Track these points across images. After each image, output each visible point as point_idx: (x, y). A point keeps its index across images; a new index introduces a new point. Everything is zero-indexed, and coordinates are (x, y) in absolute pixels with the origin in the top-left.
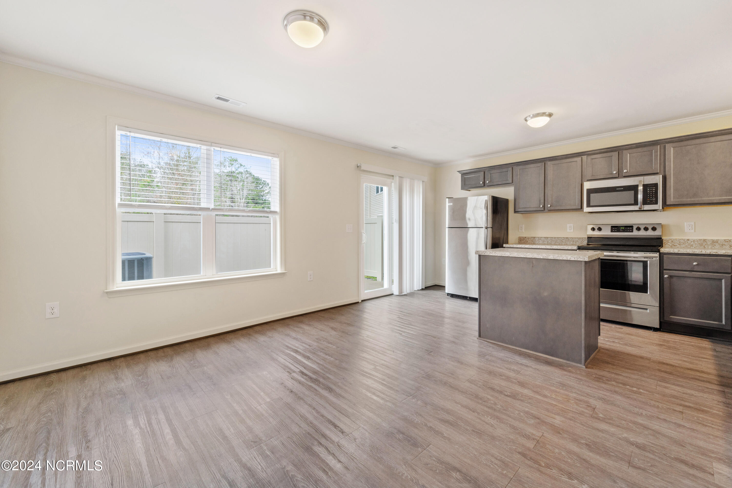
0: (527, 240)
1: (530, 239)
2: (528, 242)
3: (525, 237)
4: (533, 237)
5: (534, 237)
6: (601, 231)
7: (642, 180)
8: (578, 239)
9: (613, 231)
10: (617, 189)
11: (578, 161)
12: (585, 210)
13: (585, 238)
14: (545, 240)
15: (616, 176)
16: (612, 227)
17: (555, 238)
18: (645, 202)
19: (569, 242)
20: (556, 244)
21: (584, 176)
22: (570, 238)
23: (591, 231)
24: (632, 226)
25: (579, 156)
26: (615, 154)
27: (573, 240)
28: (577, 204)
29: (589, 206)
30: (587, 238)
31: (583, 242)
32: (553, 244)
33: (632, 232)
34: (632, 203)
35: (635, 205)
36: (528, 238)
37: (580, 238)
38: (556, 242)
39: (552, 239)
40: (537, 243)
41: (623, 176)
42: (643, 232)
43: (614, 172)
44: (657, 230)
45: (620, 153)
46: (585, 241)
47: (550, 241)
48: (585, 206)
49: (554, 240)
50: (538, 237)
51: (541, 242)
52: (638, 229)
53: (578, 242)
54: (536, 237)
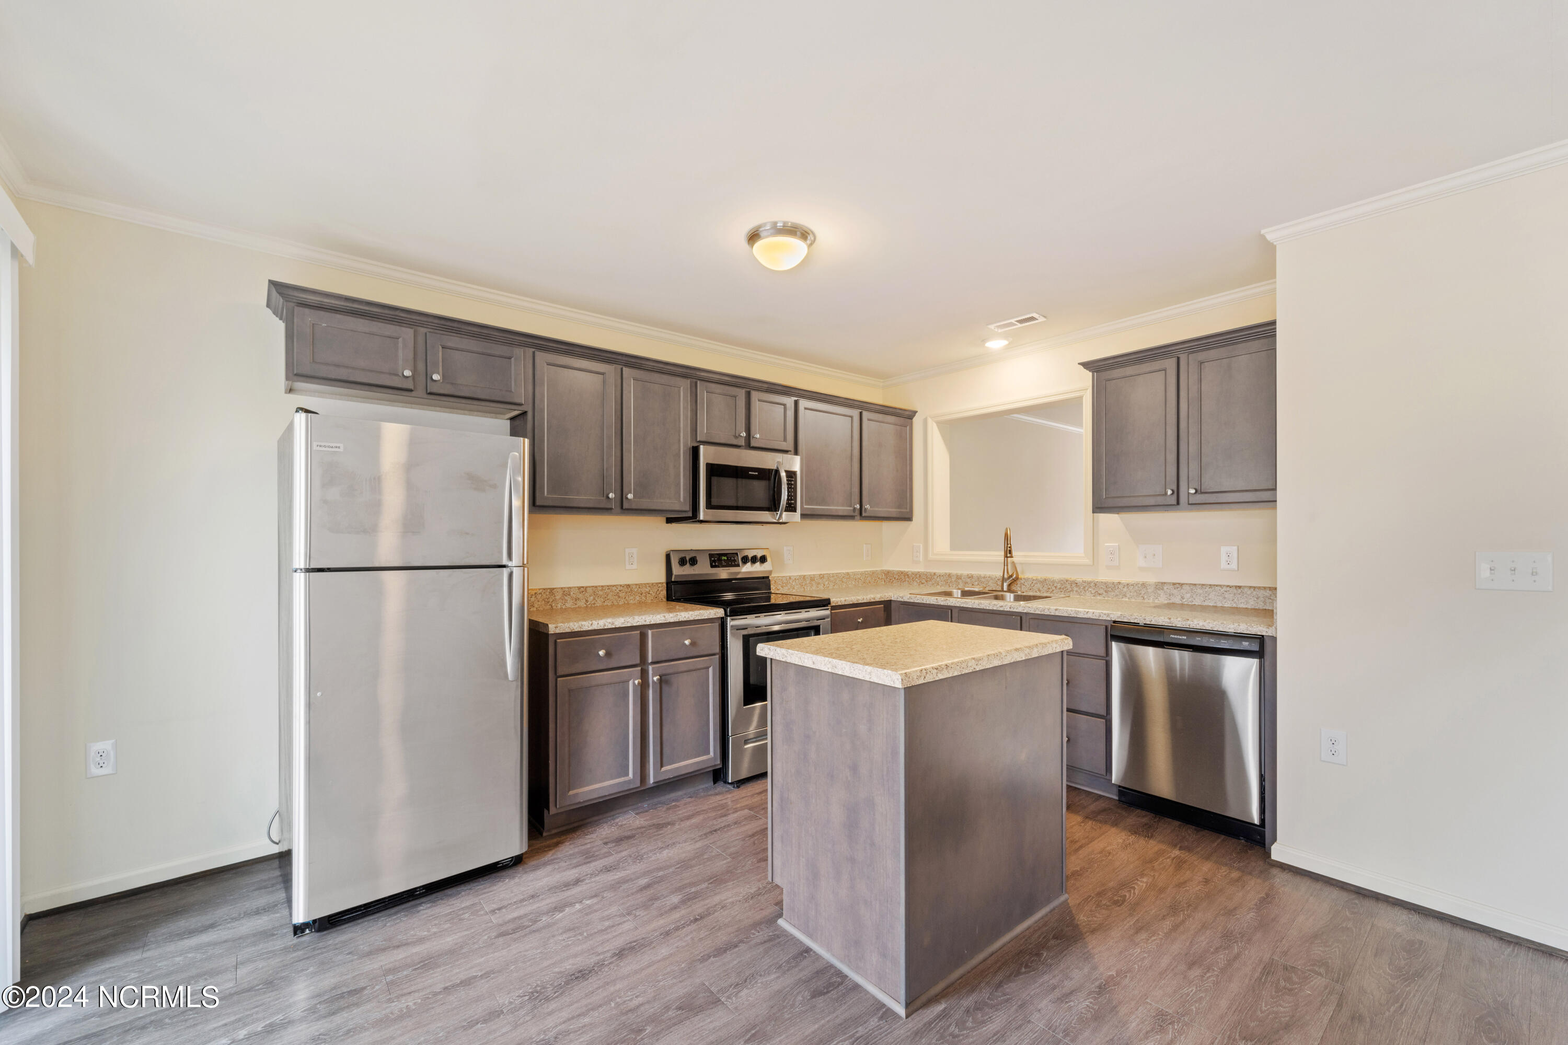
6: (695, 566)
7: (781, 460)
8: (649, 588)
9: (714, 564)
10: (750, 473)
11: (682, 388)
12: (704, 515)
13: (662, 583)
14: (580, 596)
15: (742, 442)
16: (711, 556)
17: (604, 588)
18: (786, 506)
19: (632, 598)
20: (606, 604)
21: (694, 430)
22: (634, 587)
23: (678, 565)
24: (737, 554)
25: (684, 376)
26: (741, 393)
27: (640, 589)
28: (682, 500)
29: (709, 506)
30: (665, 585)
31: (659, 595)
32: (598, 605)
33: (738, 566)
34: (766, 506)
35: (772, 511)
36: (536, 593)
37: (653, 584)
38: (606, 599)
39: (597, 593)
40: (559, 606)
41: (751, 446)
42: (752, 566)
43: (742, 435)
44: (767, 561)
45: (748, 395)
46: (662, 591)
47: (592, 598)
48: (704, 506)
49: (601, 593)
50: (562, 588)
51: (569, 604)
52: (745, 560)
53: (650, 595)
54: (555, 588)
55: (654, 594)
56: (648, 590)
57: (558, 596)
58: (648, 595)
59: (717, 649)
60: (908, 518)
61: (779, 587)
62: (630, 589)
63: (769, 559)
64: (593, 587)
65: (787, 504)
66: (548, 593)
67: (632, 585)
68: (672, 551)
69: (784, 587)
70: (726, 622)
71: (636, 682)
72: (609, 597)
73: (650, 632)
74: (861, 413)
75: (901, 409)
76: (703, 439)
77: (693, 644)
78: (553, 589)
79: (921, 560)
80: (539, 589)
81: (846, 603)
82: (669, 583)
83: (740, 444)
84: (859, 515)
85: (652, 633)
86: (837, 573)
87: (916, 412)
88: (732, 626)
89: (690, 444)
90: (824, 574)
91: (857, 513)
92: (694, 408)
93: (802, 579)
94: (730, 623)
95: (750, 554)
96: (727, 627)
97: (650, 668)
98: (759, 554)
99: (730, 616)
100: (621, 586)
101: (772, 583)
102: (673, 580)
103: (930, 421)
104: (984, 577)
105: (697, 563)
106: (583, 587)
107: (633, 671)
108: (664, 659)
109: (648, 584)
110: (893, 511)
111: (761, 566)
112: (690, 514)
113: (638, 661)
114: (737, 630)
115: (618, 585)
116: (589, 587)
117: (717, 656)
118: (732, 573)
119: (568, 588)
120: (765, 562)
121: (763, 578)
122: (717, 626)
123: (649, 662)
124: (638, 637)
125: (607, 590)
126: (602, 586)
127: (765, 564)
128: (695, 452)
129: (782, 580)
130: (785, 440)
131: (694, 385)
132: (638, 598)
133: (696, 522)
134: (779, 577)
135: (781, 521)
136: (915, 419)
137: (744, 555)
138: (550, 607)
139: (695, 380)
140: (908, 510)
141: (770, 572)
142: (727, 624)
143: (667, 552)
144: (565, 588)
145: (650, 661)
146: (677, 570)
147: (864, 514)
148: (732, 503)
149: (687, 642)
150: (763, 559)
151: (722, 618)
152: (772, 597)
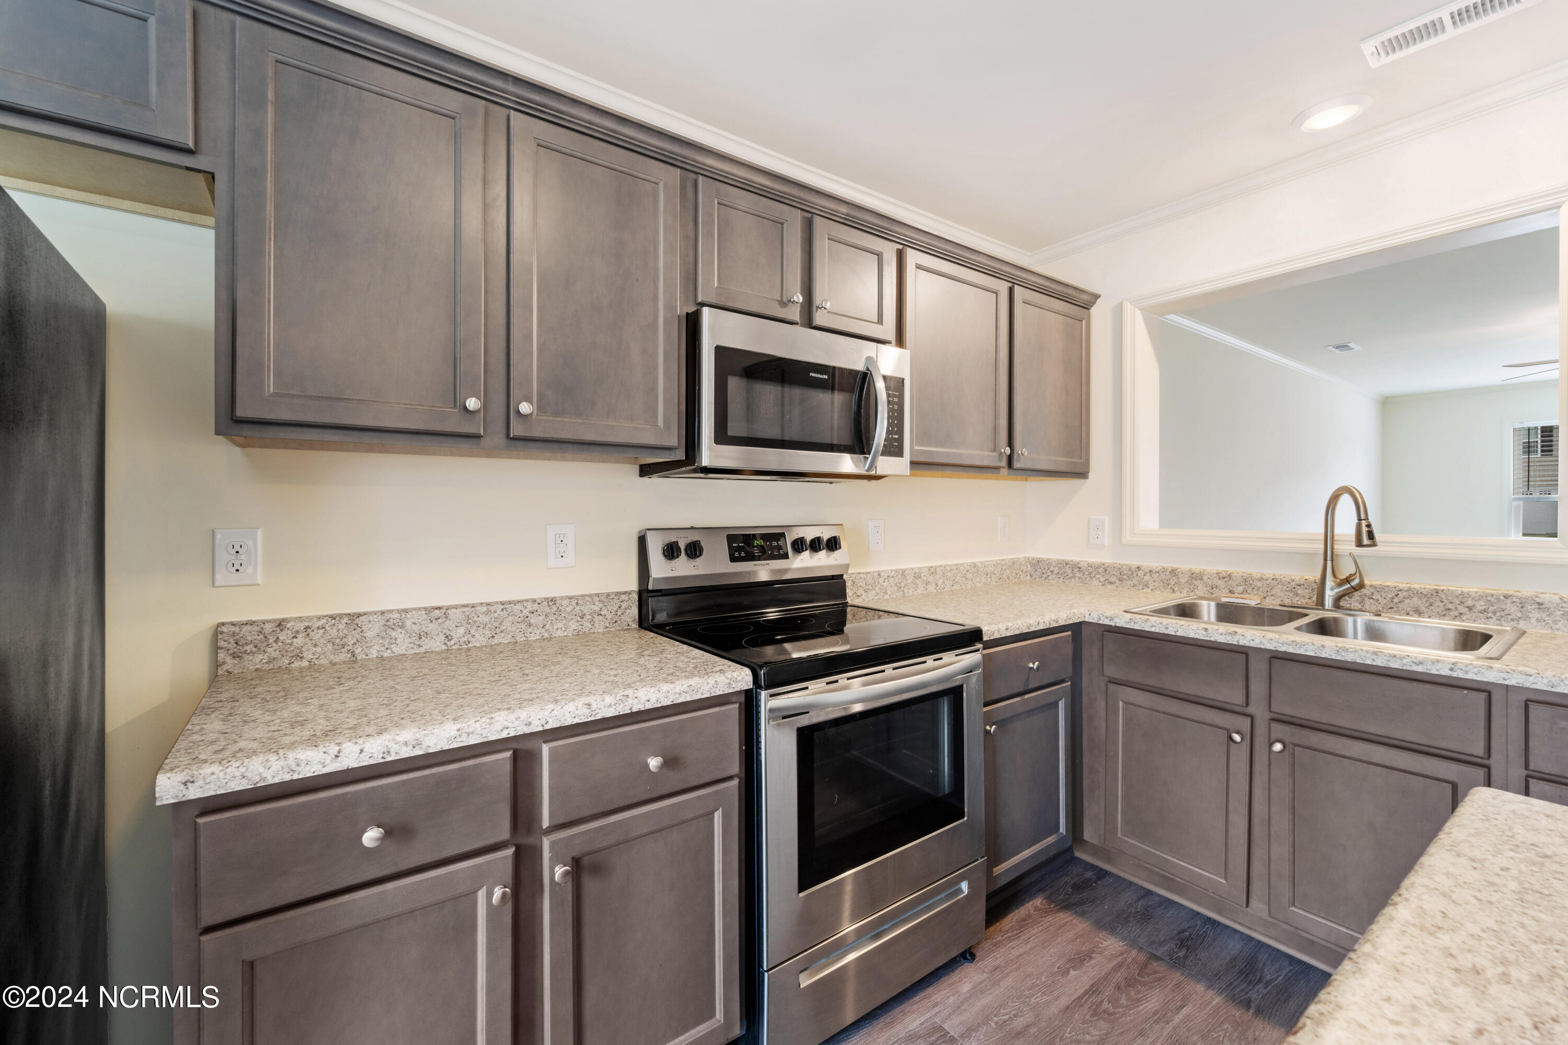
0: (299, 641)
1: (317, 635)
2: (308, 655)
3: (281, 624)
4: (341, 616)
5: (354, 617)
6: (698, 559)
7: (873, 355)
8: (601, 605)
9: (737, 554)
10: (812, 374)
11: (661, 185)
12: (710, 456)
13: (629, 593)
14: (432, 627)
15: (794, 313)
16: (731, 539)
17: (492, 609)
18: (884, 444)
19: (560, 625)
20: (496, 641)
21: (691, 280)
22: (565, 602)
23: (663, 558)
24: (783, 535)
25: (668, 161)
26: (795, 219)
27: (578, 608)
28: (660, 423)
29: (722, 437)
30: (636, 596)
31: (623, 617)
32: (478, 645)
33: (785, 556)
34: (845, 443)
35: (855, 453)
36: (307, 628)
37: (608, 595)
38: (498, 630)
39: (476, 618)
40: (375, 651)
41: (814, 325)
42: (811, 557)
43: (795, 299)
44: (840, 548)
45: (809, 226)
46: (630, 607)
47: (461, 630)
48: (710, 438)
49: (484, 619)
50: (383, 613)
51: (403, 646)
52: (799, 546)
53: (601, 617)
54: (365, 614)
55: (610, 616)
56: (597, 609)
57: (372, 630)
58: (597, 619)
59: (735, 766)
60: (1082, 474)
61: (861, 592)
62: (555, 608)
63: (843, 544)
64: (464, 606)
65: (885, 441)
66: (341, 626)
67: (562, 598)
68: (649, 529)
69: (869, 592)
70: (758, 701)
71: (498, 892)
72: (503, 628)
73: (545, 749)
74: (1011, 290)
75: (1075, 288)
76: (712, 299)
77: (670, 762)
78: (359, 615)
79: (1106, 544)
80: (319, 618)
81: (1008, 634)
82: (644, 595)
83: (789, 317)
84: (1007, 467)
85: (551, 750)
86: (958, 565)
87: (1097, 297)
88: (771, 711)
89: (684, 308)
90: (937, 567)
91: (1004, 463)
92: (691, 234)
93: (900, 576)
94: (767, 702)
95: (809, 534)
96: (758, 712)
97: (546, 843)
98: (826, 534)
99: (768, 687)
100: (534, 601)
101: (848, 584)
102: (650, 587)
103: (1128, 308)
104: (1261, 579)
105: (701, 555)
106: (439, 608)
107: (488, 862)
108: (586, 813)
109: (597, 595)
110: (1059, 462)
111: (828, 556)
112: (680, 455)
113: (504, 833)
114: (784, 718)
115: (527, 601)
116: (456, 607)
117: (735, 782)
118: (774, 572)
119: (399, 611)
120: (836, 549)
121: (833, 577)
122: (734, 709)
123: (544, 827)
124: (508, 768)
125: (498, 612)
126: (488, 604)
127: (836, 552)
128: (692, 325)
129: (865, 579)
130: (880, 321)
131: (690, 185)
132: (573, 625)
133: (695, 471)
134: (859, 573)
135: (873, 473)
136: (1093, 310)
137: (796, 537)
138: (349, 655)
139: (693, 176)
140: (1083, 460)
141: (847, 566)
142: (758, 706)
143: (640, 532)
144: (391, 611)
145: (546, 824)
146: (660, 569)
147: (1017, 465)
148: (773, 432)
149: (654, 763)
150: (833, 544)
151: (748, 693)
152: (848, 610)
